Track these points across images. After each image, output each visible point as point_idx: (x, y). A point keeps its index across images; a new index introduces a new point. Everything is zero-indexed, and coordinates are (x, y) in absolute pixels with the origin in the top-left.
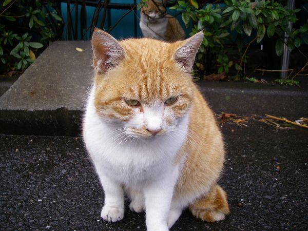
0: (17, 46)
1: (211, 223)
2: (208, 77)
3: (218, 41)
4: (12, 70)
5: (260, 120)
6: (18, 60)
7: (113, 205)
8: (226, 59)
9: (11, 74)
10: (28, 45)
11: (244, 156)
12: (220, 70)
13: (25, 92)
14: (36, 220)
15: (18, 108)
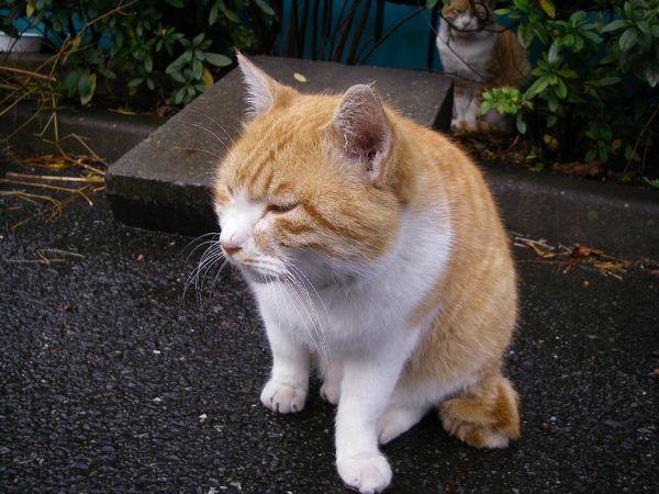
0: (181, 57)
1: (472, 449)
2: (564, 166)
3: (593, 93)
4: (165, 105)
5: (654, 272)
6: (179, 86)
7: (286, 381)
8: (607, 133)
9: (161, 111)
10: (202, 59)
11: (592, 337)
12: (590, 156)
13: (176, 148)
14: (139, 384)
15: (156, 176)
